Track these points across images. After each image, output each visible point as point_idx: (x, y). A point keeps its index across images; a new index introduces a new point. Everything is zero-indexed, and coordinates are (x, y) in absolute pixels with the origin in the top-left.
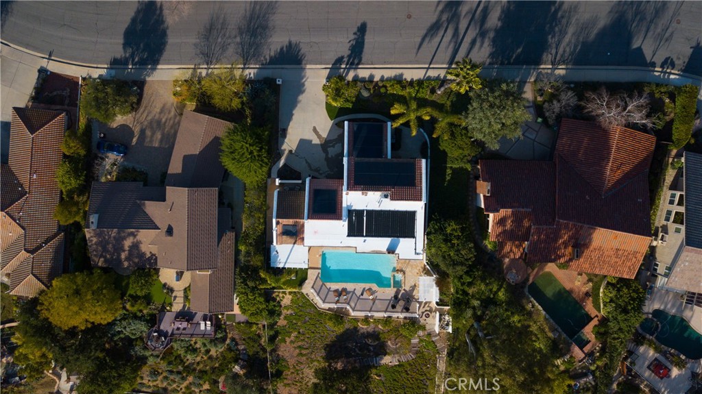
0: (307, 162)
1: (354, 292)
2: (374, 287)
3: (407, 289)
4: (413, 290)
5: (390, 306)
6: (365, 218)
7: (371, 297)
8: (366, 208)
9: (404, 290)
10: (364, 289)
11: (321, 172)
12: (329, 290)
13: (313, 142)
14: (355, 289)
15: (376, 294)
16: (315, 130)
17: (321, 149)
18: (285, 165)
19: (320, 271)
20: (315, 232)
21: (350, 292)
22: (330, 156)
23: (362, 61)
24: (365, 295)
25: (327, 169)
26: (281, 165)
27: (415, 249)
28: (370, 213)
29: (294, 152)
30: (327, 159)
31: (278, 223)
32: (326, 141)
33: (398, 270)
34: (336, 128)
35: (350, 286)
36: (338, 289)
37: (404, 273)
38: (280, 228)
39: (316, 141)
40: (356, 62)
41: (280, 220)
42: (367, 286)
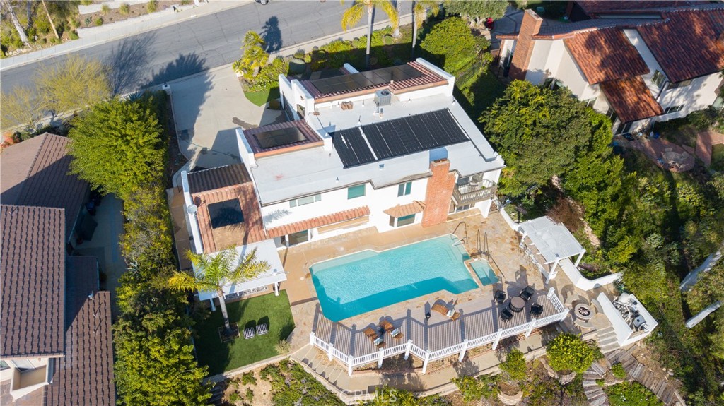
1: (409, 318)
2: (447, 296)
3: (513, 279)
4: (524, 278)
5: (499, 318)
6: (364, 136)
7: (450, 314)
8: (359, 124)
9: (506, 282)
10: (427, 305)
12: (354, 331)
14: (409, 312)
15: (457, 308)
19: (318, 301)
20: (278, 177)
21: (402, 320)
23: (283, 45)
24: (436, 317)
27: (481, 155)
28: (369, 129)
29: (209, 149)
31: (197, 202)
33: (473, 255)
35: (395, 311)
36: (372, 325)
37: (487, 255)
38: (205, 217)
40: (275, 46)
41: (200, 195)
42: (431, 298)
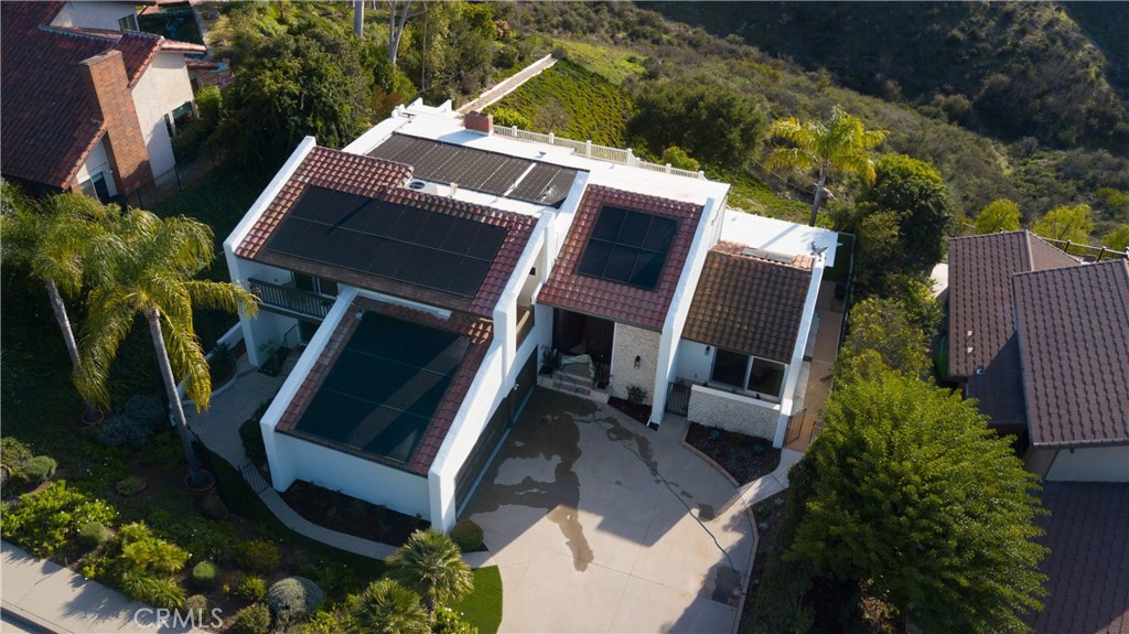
0: (654, 469)
11: (611, 426)
13: (598, 519)
16: (582, 556)
17: (582, 490)
18: (743, 479)
22: (557, 459)
25: (582, 427)
26: (758, 483)
29: (696, 512)
30: (571, 452)
32: (551, 509)
34: (487, 540)
39: (588, 521)
